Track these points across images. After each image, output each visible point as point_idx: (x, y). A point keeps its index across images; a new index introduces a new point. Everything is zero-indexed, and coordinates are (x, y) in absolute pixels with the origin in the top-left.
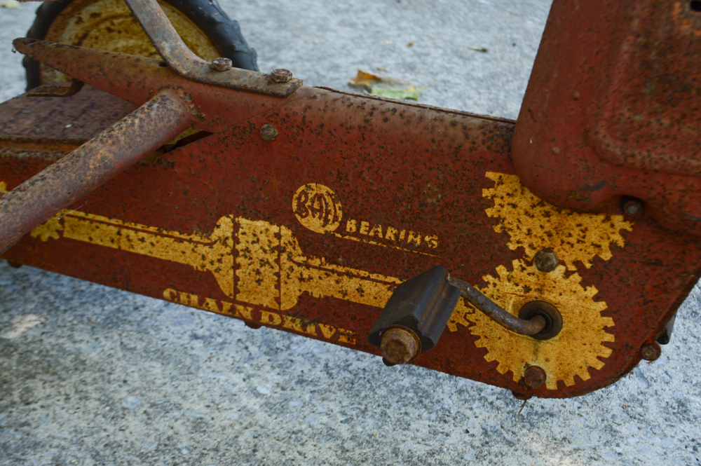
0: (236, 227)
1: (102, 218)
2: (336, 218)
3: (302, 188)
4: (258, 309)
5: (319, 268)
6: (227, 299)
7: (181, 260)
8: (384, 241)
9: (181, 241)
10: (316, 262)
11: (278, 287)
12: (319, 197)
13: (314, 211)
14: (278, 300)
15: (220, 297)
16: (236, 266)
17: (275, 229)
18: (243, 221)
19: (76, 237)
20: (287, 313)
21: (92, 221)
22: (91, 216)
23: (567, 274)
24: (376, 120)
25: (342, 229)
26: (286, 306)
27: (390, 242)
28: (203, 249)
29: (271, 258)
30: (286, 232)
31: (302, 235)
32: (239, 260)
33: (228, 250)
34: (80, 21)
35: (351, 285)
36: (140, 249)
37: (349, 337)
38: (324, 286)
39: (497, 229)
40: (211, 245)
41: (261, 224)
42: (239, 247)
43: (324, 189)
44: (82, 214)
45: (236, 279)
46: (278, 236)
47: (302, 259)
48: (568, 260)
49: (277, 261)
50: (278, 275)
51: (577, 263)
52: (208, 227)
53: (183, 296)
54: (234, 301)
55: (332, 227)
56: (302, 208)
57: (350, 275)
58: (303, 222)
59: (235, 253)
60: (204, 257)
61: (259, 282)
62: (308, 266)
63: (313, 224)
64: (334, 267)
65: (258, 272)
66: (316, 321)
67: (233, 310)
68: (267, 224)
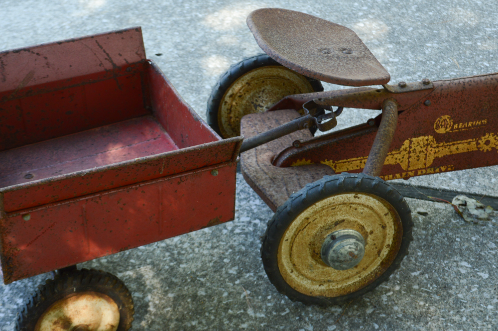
0: (411, 142)
1: (354, 159)
2: (450, 125)
3: (439, 119)
4: (417, 170)
5: (442, 146)
6: (404, 171)
8: (468, 127)
9: (387, 156)
10: (442, 144)
11: (425, 159)
12: (444, 120)
13: (442, 126)
14: (425, 164)
15: (402, 172)
16: (410, 157)
17: (426, 138)
18: (414, 139)
19: (341, 171)
20: (428, 167)
21: (349, 162)
22: (349, 160)
25: (452, 129)
26: (428, 165)
27: (470, 127)
28: (396, 156)
29: (424, 149)
30: (430, 137)
31: (436, 135)
32: (411, 155)
33: (406, 153)
34: (226, 102)
35: (453, 148)
37: (452, 168)
38: (443, 151)
40: (400, 153)
41: (421, 138)
42: (411, 150)
43: (447, 117)
44: (345, 160)
45: (409, 162)
46: (427, 140)
47: (436, 145)
49: (426, 150)
50: (426, 155)
52: (399, 146)
54: (407, 171)
55: (448, 130)
56: (438, 127)
57: (454, 144)
58: (438, 131)
59: (409, 152)
60: (396, 159)
61: (418, 160)
62: (438, 147)
63: (442, 131)
64: (448, 143)
65: (418, 156)
66: (439, 167)
68: (423, 137)
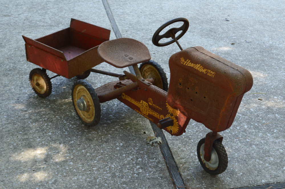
0: (143, 102)
1: (129, 97)
2: (152, 103)
3: (149, 98)
4: (144, 114)
7: (137, 105)
8: (156, 108)
9: (137, 102)
10: (150, 109)
11: (146, 112)
12: (151, 100)
14: (146, 114)
15: (141, 112)
17: (146, 103)
18: (143, 101)
19: (126, 99)
20: (147, 116)
23: (174, 117)
24: (156, 91)
25: (153, 105)
28: (139, 104)
29: (146, 107)
30: (147, 104)
31: (149, 104)
33: (141, 105)
35: (153, 113)
36: (133, 103)
38: (151, 113)
39: (167, 109)
40: (140, 104)
41: (145, 102)
43: (151, 99)
44: (127, 96)
45: (142, 109)
47: (149, 108)
48: (174, 115)
50: (146, 110)
51: (175, 116)
52: (140, 101)
53: (137, 111)
54: (142, 113)
55: (152, 105)
56: (149, 101)
57: (153, 112)
59: (142, 106)
60: (139, 106)
61: (144, 110)
62: (149, 110)
63: (150, 103)
64: (152, 110)
66: (150, 118)
67: (142, 114)
